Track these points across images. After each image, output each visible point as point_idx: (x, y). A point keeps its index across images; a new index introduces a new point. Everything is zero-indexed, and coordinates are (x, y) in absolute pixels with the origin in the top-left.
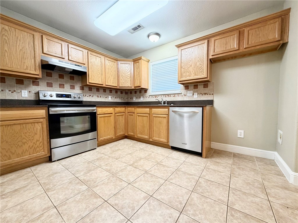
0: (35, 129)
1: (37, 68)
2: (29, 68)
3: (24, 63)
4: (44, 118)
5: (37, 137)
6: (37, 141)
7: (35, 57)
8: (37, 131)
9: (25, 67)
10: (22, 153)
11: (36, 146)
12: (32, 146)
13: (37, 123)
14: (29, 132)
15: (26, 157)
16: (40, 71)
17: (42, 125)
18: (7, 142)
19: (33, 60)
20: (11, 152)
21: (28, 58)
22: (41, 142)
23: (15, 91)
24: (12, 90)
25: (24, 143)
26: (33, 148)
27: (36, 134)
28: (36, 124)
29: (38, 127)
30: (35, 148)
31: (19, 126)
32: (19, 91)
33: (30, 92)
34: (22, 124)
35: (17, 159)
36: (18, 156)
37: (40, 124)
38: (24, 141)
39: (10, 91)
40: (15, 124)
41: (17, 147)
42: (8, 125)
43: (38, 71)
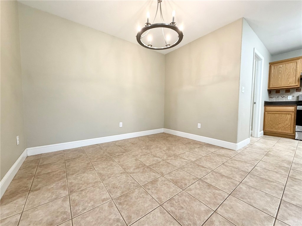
0: (287, 117)
1: (297, 81)
2: (291, 83)
3: (289, 81)
4: (293, 112)
5: (287, 122)
6: (287, 124)
7: (296, 75)
8: (287, 118)
9: (289, 83)
10: (278, 128)
11: (286, 127)
12: (284, 126)
13: (289, 114)
14: (283, 118)
15: (280, 131)
16: (298, 82)
17: (291, 116)
18: (272, 121)
19: (294, 78)
20: (273, 126)
21: (291, 78)
22: (289, 126)
23: (284, 97)
24: (283, 96)
25: (280, 124)
26: (284, 127)
27: (287, 120)
28: (287, 115)
29: (289, 117)
30: (285, 127)
31: (278, 115)
32: (287, 96)
33: (293, 96)
34: (280, 114)
35: (275, 130)
36: (276, 129)
37: (290, 115)
38: (280, 122)
39: (281, 97)
40: (276, 113)
41: (276, 125)
42: (273, 114)
43: (298, 83)
